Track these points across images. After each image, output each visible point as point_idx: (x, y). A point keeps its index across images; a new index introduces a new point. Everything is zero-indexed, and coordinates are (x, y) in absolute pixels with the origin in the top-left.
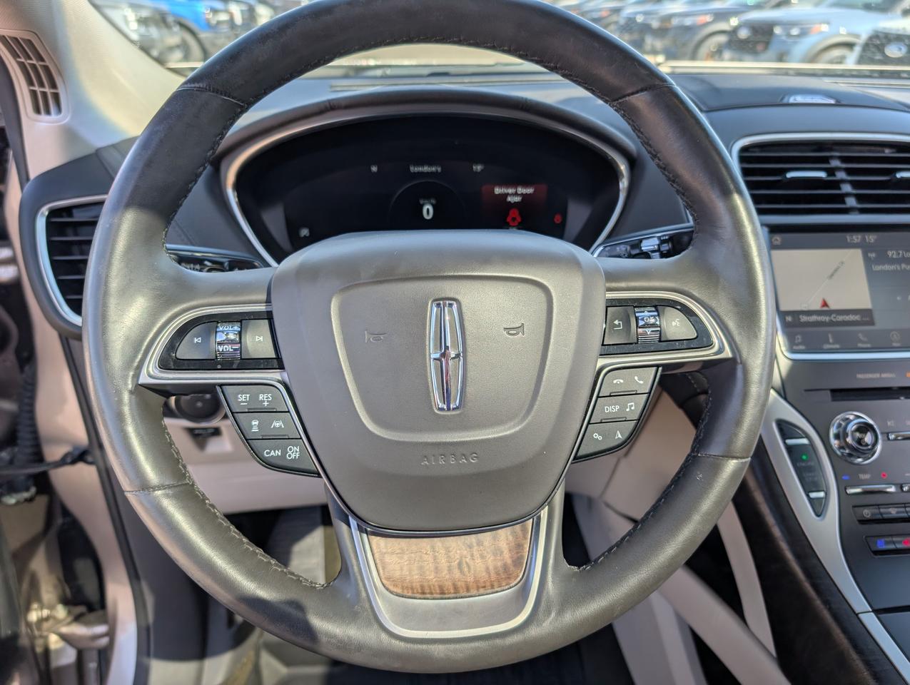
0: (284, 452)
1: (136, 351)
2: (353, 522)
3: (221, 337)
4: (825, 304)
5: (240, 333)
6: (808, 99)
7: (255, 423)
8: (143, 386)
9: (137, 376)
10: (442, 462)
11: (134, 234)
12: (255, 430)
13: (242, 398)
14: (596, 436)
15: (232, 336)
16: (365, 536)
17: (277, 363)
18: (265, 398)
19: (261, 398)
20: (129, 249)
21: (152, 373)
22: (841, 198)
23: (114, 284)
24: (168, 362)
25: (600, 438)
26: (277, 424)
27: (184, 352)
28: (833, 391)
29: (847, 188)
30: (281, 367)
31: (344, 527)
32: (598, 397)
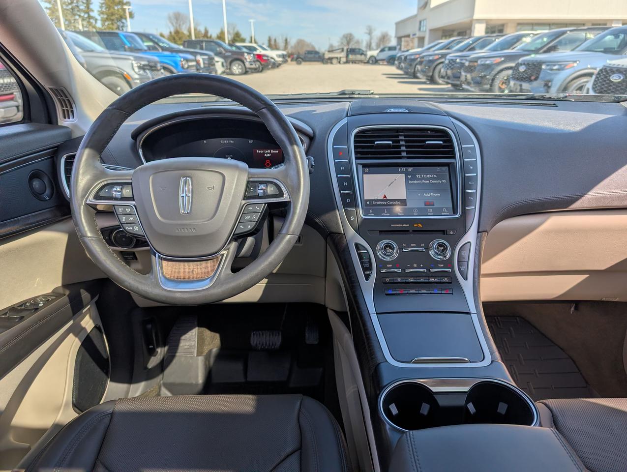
0: (133, 228)
1: (87, 193)
2: (157, 255)
3: (114, 189)
4: (385, 197)
5: (121, 189)
6: (397, 110)
7: (124, 218)
8: (88, 204)
9: (86, 201)
10: (183, 231)
11: (89, 155)
12: (124, 220)
13: (120, 210)
14: (241, 227)
15: (119, 190)
16: (160, 260)
17: (132, 199)
18: (128, 210)
19: (127, 210)
20: (87, 160)
21: (91, 200)
22: (400, 153)
23: (81, 171)
24: (97, 197)
25: (243, 227)
26: (131, 219)
27: (101, 194)
28: (380, 231)
29: (403, 148)
30: (134, 200)
31: (154, 257)
32: (243, 213)
